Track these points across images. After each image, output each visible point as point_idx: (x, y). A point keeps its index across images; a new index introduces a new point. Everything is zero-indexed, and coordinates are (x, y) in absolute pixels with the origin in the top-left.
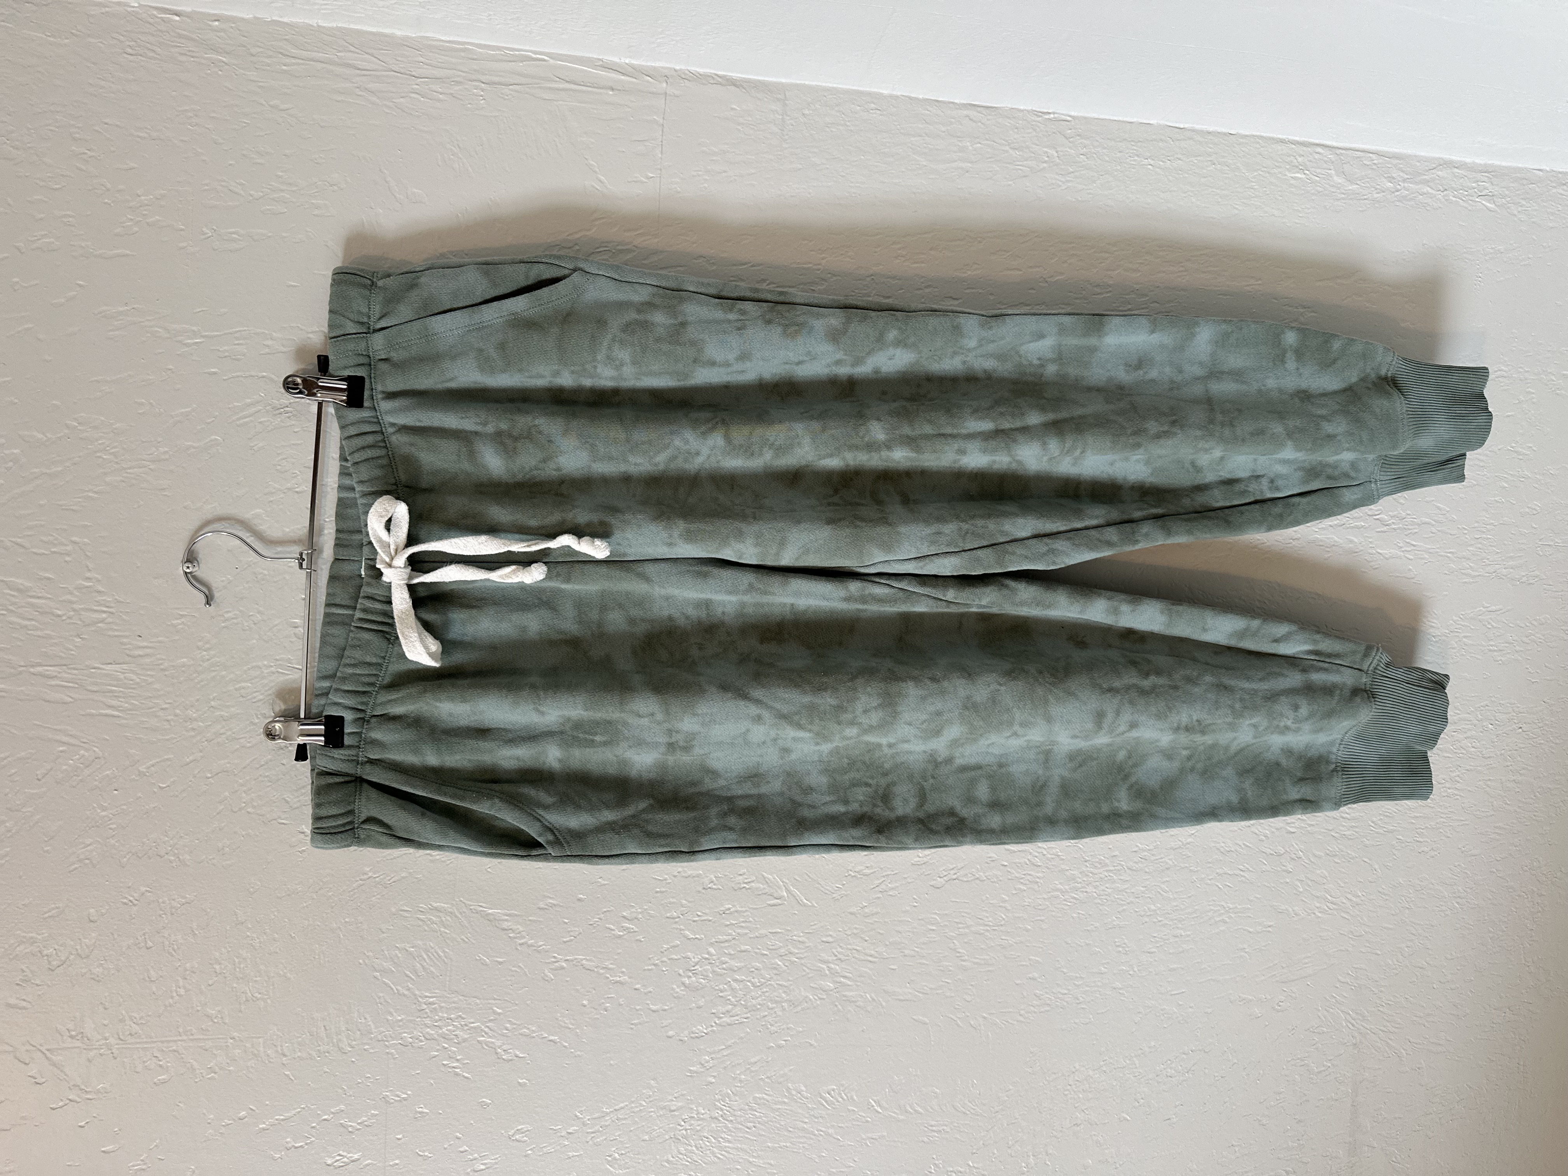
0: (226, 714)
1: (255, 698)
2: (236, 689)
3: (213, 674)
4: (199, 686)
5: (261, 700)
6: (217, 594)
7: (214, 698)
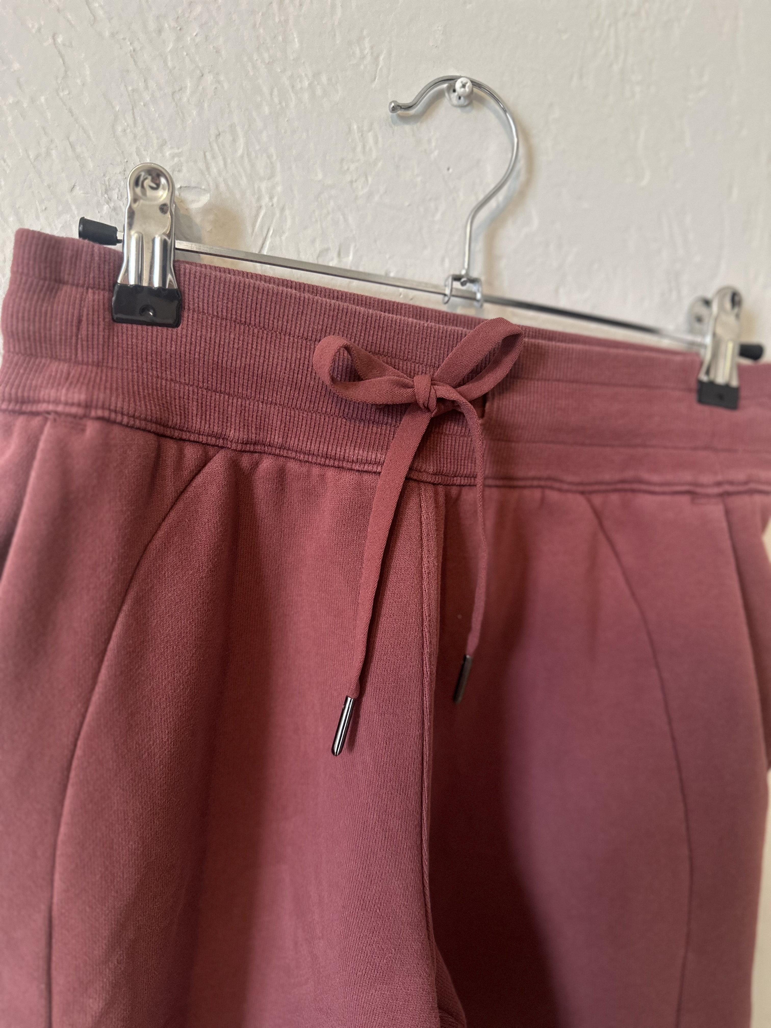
0: (185, 99)
1: (214, 157)
2: (232, 127)
3: (266, 90)
4: (245, 59)
5: (208, 168)
6: (407, 128)
7: (219, 82)
